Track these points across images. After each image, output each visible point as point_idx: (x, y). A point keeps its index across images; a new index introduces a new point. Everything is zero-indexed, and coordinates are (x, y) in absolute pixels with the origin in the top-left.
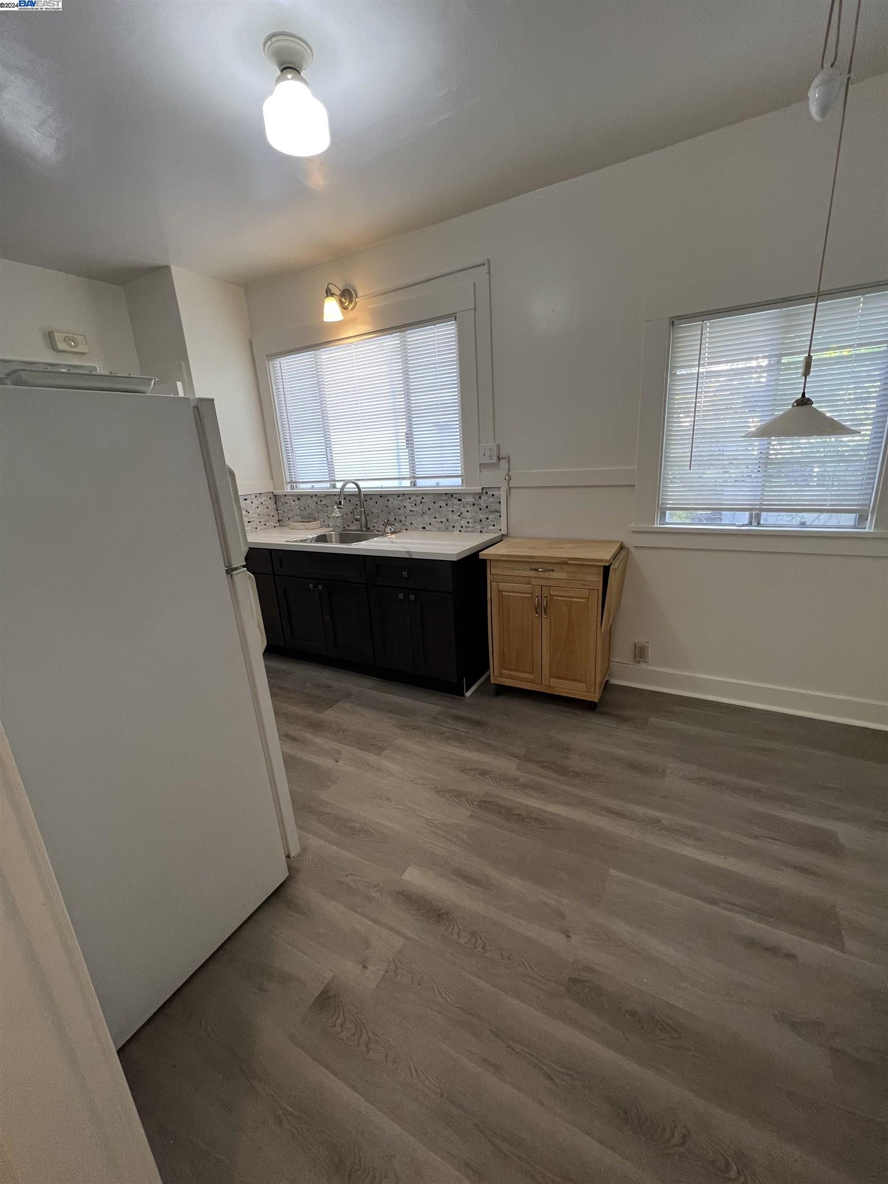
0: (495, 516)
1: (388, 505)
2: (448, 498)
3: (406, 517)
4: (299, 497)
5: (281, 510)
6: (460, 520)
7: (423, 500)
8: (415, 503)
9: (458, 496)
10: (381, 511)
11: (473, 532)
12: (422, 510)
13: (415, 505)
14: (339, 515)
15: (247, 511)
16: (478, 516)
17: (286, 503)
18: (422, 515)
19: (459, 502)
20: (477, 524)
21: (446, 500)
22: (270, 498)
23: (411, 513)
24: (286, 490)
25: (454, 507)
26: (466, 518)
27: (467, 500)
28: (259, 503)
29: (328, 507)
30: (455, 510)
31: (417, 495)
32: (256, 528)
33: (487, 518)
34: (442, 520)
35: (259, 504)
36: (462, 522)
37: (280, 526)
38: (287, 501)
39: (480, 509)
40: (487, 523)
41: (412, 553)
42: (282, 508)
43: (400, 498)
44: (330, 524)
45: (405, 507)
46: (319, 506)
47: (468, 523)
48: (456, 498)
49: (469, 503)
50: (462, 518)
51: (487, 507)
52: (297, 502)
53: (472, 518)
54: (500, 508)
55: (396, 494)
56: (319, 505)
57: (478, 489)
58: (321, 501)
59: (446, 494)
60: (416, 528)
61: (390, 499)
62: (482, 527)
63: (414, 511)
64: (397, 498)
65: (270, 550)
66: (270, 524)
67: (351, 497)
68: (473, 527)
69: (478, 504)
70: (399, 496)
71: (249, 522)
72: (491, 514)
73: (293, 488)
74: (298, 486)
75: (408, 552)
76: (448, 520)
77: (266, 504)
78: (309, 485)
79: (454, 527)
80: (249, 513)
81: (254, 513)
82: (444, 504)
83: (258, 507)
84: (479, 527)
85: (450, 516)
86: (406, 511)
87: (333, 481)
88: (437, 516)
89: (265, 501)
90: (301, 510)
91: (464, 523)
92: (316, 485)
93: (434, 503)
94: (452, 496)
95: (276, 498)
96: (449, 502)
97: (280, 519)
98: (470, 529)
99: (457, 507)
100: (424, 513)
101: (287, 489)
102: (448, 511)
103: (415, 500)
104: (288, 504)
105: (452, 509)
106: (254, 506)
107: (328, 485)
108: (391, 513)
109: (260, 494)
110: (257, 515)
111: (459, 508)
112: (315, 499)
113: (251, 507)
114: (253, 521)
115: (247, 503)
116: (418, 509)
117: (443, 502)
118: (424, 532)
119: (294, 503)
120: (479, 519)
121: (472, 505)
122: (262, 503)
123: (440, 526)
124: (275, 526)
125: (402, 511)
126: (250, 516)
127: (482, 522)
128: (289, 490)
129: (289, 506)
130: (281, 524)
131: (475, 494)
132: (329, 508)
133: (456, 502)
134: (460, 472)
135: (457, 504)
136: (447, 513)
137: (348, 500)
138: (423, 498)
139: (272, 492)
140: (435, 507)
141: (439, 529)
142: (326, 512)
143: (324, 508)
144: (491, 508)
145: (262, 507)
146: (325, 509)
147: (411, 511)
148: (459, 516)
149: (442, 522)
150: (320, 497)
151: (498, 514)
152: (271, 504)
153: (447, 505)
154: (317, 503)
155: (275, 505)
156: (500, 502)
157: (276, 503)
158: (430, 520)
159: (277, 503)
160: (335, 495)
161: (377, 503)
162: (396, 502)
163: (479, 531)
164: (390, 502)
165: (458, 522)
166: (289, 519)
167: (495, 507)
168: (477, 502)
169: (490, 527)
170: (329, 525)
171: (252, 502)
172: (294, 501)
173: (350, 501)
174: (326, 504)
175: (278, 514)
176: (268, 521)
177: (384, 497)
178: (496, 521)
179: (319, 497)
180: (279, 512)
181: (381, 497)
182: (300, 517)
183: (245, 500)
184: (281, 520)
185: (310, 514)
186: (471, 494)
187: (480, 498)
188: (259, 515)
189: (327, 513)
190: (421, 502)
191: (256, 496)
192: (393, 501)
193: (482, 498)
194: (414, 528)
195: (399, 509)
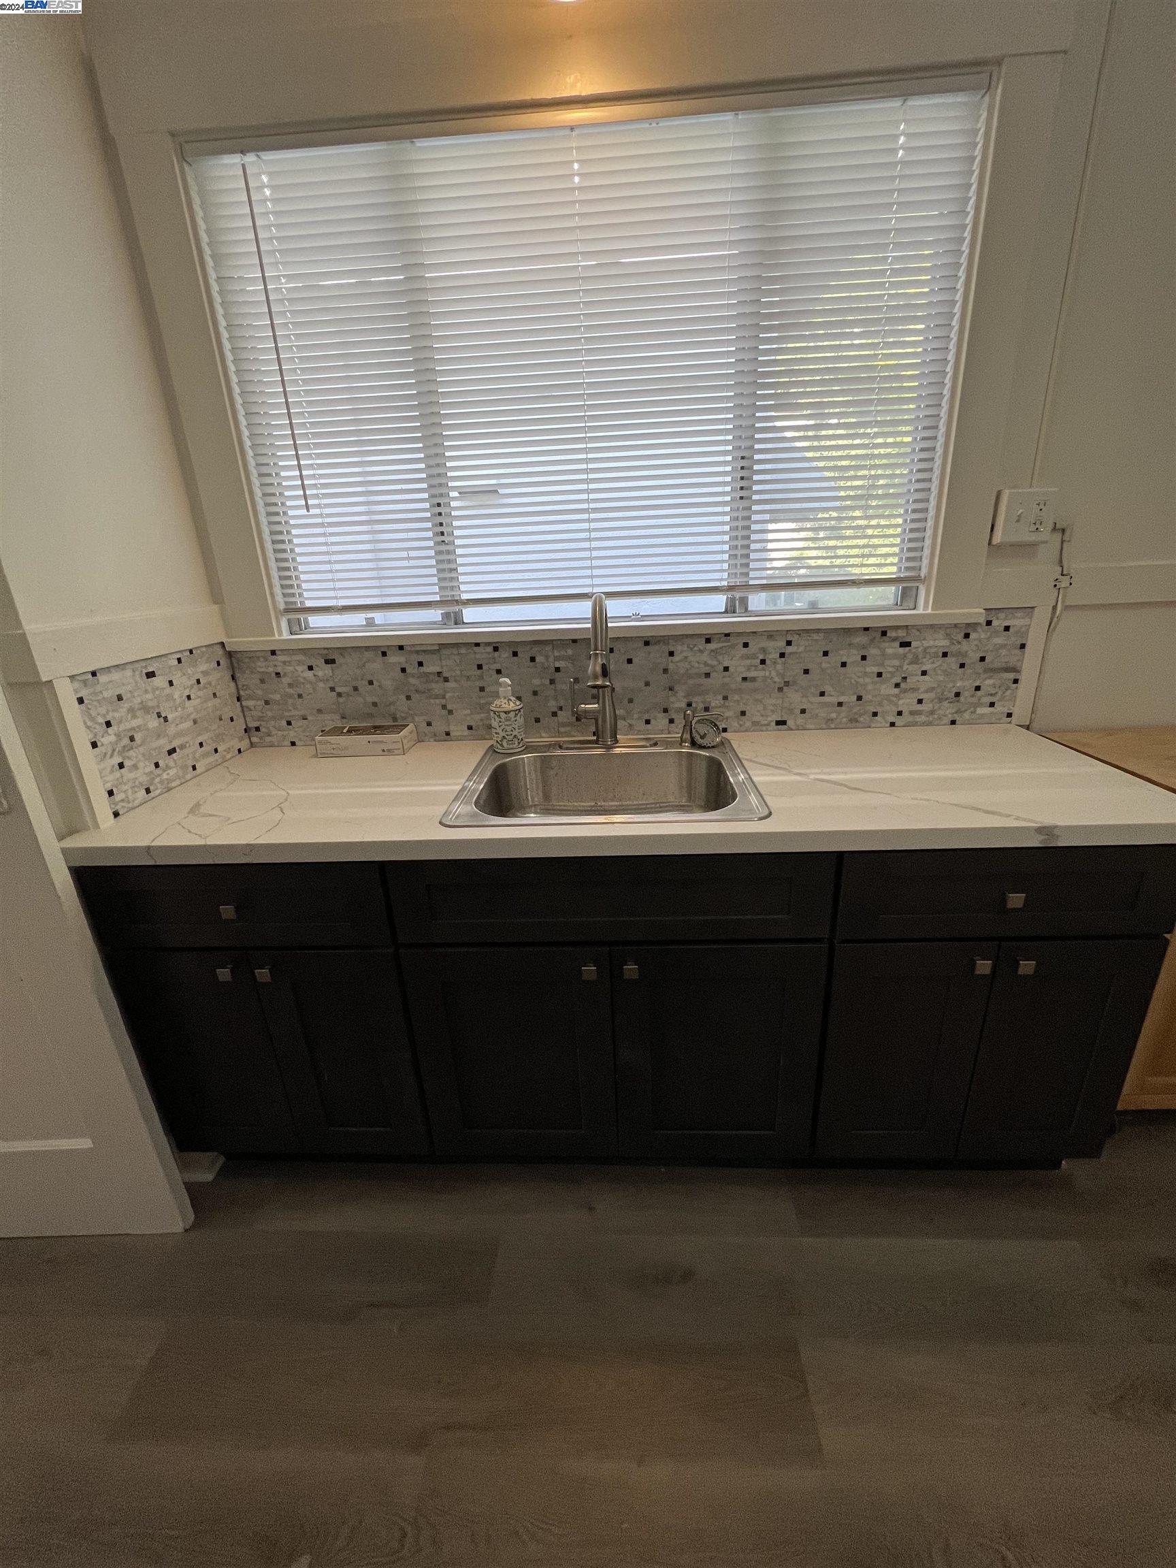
0: (998, 683)
1: (671, 667)
2: (872, 640)
3: (725, 698)
4: (331, 655)
5: (250, 697)
6: (896, 696)
7: (789, 649)
8: (761, 657)
9: (901, 633)
10: (642, 684)
11: (930, 724)
12: (783, 676)
13: (763, 662)
14: (512, 706)
15: (159, 715)
16: (951, 685)
17: (278, 674)
18: (780, 689)
19: (902, 650)
20: (945, 704)
21: (864, 647)
22: (218, 664)
23: (748, 684)
24: (277, 637)
25: (887, 662)
26: (914, 690)
27: (926, 644)
28: (190, 683)
29: (446, 680)
30: (887, 670)
31: (771, 636)
32: (194, 768)
33: (978, 688)
34: (841, 700)
35: (192, 687)
36: (901, 702)
37: (252, 745)
38: (279, 670)
39: (962, 666)
40: (974, 700)
41: (1056, 832)
42: (260, 692)
43: (712, 646)
44: (452, 728)
45: (726, 669)
46: (412, 681)
47: (920, 701)
48: (895, 639)
49: (933, 650)
50: (905, 691)
51: (983, 659)
52: (323, 671)
53: (933, 689)
54: (1021, 660)
55: (700, 636)
56: (413, 676)
57: (976, 613)
58: (420, 664)
59: (866, 629)
60: (755, 723)
61: (678, 648)
62: (958, 712)
63: (754, 679)
64: (701, 644)
65: (382, 865)
66: (228, 745)
67: (536, 649)
68: (932, 712)
69: (959, 654)
70: (708, 641)
71: (172, 752)
72: (991, 678)
73: (296, 628)
74: (306, 621)
75: (1040, 830)
76: (859, 698)
77: (210, 683)
78: (359, 619)
79: (875, 714)
80: (166, 719)
81: (183, 719)
82: (853, 657)
83: (189, 697)
84: (948, 710)
85: (870, 687)
86: (727, 680)
87: (452, 605)
88: (828, 688)
89: (205, 673)
90: (339, 695)
91: (907, 703)
92: (379, 617)
93: (826, 654)
94: (884, 633)
95: (233, 661)
96: (873, 652)
97: (253, 724)
98: (923, 718)
99: (897, 663)
100: (787, 684)
101: (280, 633)
102: (865, 674)
103: (764, 650)
104: (286, 680)
105: (876, 670)
106: (178, 693)
107: (435, 615)
108: (676, 688)
109: (191, 652)
110: (189, 724)
111: (901, 667)
112: (395, 659)
113: (170, 697)
114: (182, 747)
115: (155, 689)
116: (773, 673)
117: (855, 652)
118: (782, 732)
119: (310, 674)
120: (955, 690)
121: (941, 654)
122: (198, 681)
123: (834, 715)
124: (239, 751)
125: (717, 679)
126: (172, 730)
127: (962, 698)
128: (286, 635)
129: (290, 685)
130: (254, 739)
131: (956, 626)
132: (451, 684)
133: (893, 649)
134: (894, 569)
135: (895, 656)
136: (861, 680)
137: (524, 656)
138: (789, 643)
139: (222, 644)
140: (824, 665)
141: (829, 724)
142: (437, 697)
143: (434, 685)
144: (992, 662)
145: (200, 693)
146: (437, 687)
147: (745, 679)
148: (897, 685)
149: (840, 704)
150: (417, 652)
151: (1012, 676)
152: (219, 678)
153: (864, 658)
154: (403, 670)
155: (232, 684)
156: (1023, 646)
157: (233, 677)
158: (804, 700)
159: (238, 675)
160: (477, 645)
161: (630, 661)
162: (691, 659)
163: (947, 720)
164: (676, 658)
165: (890, 701)
166: (289, 723)
167: (1008, 657)
168: (954, 648)
169: (980, 711)
170: (448, 734)
171: (171, 683)
172: (310, 668)
173: (533, 659)
174: (439, 674)
175: (243, 711)
176: (219, 738)
177: (658, 642)
178: (1000, 693)
179: (411, 652)
180: (244, 703)
181: (647, 643)
182: (337, 717)
183: (151, 675)
184: (257, 729)
185: (375, 704)
186: (941, 627)
187: (967, 636)
188: (195, 722)
189: (444, 697)
190: (782, 655)
191: (179, 660)
192: (690, 654)
193: (973, 636)
194: (748, 724)
195: (708, 675)
